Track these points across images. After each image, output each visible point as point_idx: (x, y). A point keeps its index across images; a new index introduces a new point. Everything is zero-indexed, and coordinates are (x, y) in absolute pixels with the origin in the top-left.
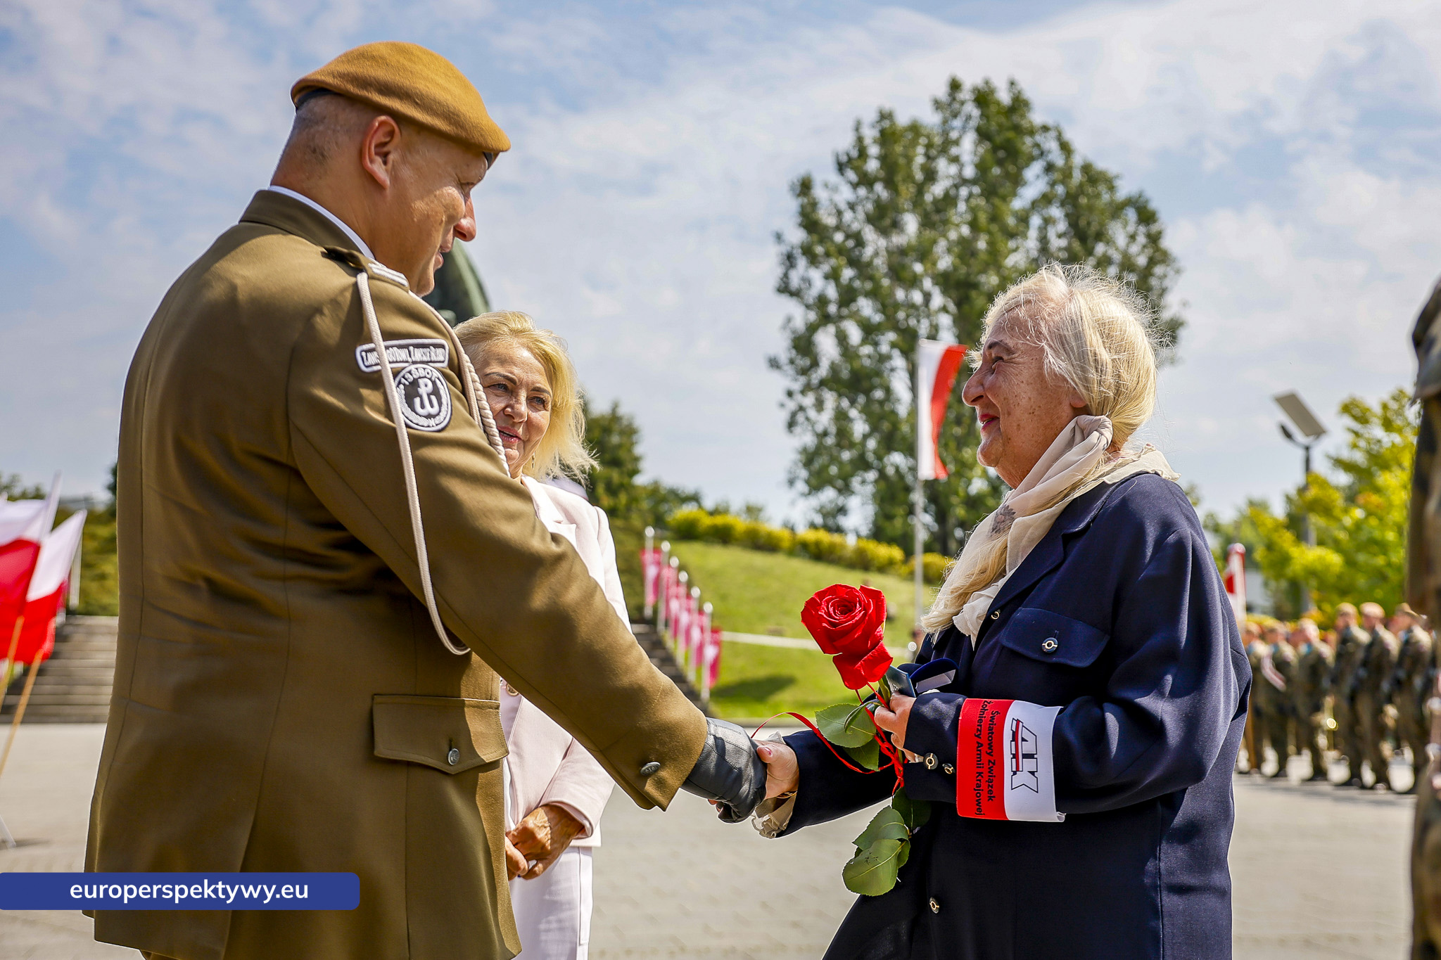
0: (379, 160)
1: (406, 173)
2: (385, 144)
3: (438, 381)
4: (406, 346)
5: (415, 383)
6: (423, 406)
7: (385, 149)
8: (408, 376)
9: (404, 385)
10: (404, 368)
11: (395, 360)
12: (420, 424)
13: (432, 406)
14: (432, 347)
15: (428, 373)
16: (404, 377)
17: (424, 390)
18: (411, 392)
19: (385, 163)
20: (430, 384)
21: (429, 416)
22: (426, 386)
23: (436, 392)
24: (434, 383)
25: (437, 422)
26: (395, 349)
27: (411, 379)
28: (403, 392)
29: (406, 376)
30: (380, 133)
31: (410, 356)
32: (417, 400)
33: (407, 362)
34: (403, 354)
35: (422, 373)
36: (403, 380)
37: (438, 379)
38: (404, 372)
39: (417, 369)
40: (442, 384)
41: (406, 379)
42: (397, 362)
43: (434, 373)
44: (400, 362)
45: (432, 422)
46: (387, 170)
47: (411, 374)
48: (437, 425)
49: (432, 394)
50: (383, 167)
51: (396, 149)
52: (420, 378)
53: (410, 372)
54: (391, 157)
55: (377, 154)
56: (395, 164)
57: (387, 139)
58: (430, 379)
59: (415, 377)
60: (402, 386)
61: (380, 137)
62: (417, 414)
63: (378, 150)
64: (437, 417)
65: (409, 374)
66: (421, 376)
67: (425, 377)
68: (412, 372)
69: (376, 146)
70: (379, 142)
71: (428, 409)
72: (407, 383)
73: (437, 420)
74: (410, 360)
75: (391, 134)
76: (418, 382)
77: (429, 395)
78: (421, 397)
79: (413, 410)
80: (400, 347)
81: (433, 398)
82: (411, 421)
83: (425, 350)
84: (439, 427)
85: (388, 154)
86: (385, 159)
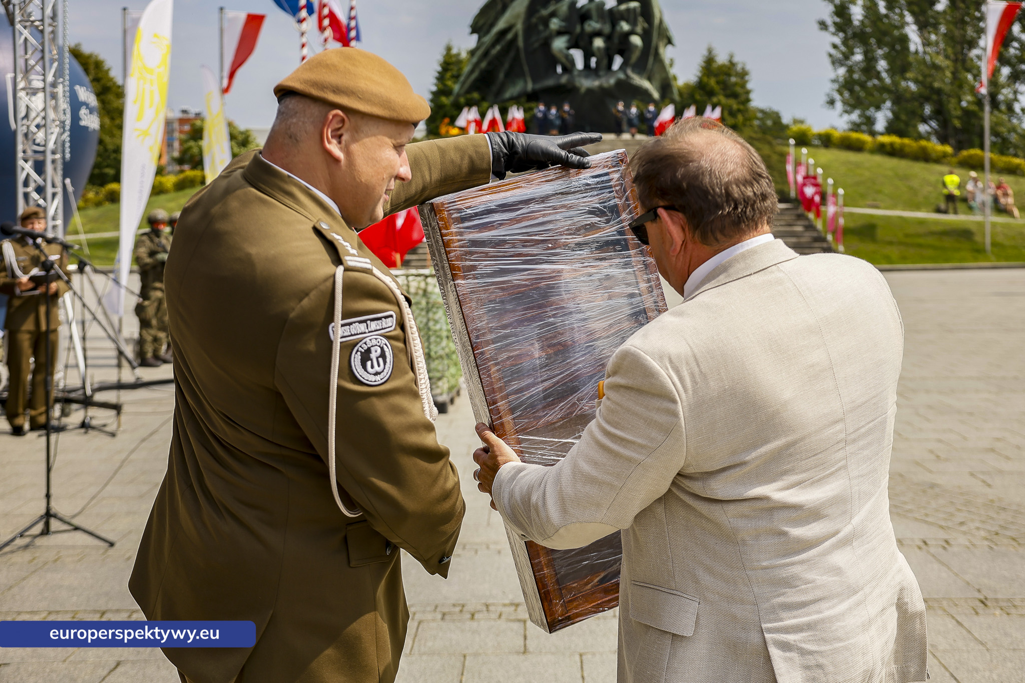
0: (334, 141)
1: (356, 149)
2: (339, 129)
3: (385, 347)
4: (365, 321)
5: (368, 351)
6: (372, 367)
7: (339, 133)
8: (364, 346)
9: (361, 352)
11: (356, 333)
12: (370, 380)
13: (379, 365)
14: (383, 319)
15: (378, 342)
16: (361, 347)
17: (373, 355)
18: (366, 356)
19: (340, 143)
20: (379, 350)
21: (377, 374)
22: (376, 351)
23: (383, 355)
24: (382, 349)
25: (382, 377)
26: (357, 324)
27: (366, 347)
28: (360, 357)
29: (362, 346)
30: (334, 122)
31: (367, 328)
32: (369, 363)
33: (365, 333)
34: (362, 327)
35: (374, 342)
36: (360, 349)
37: (386, 345)
38: (361, 343)
39: (370, 340)
40: (388, 348)
41: (362, 348)
42: (357, 334)
43: (383, 341)
44: (360, 334)
45: (378, 378)
46: (341, 149)
47: (366, 345)
48: (381, 379)
49: (380, 357)
50: (339, 146)
51: (347, 131)
53: (365, 343)
54: (344, 138)
55: (333, 137)
56: (348, 144)
57: (340, 125)
58: (379, 346)
59: (369, 346)
61: (335, 125)
62: (368, 373)
63: (334, 133)
64: (382, 374)
65: (364, 345)
66: (373, 344)
67: (376, 345)
68: (367, 343)
69: (332, 132)
70: (333, 128)
71: (377, 369)
72: (363, 351)
73: (382, 376)
74: (366, 331)
75: (343, 121)
76: (371, 349)
77: (377, 358)
78: (372, 360)
79: (366, 370)
80: (360, 322)
81: (381, 360)
82: (363, 378)
83: (379, 322)
84: (383, 381)
85: (340, 136)
86: (338, 140)
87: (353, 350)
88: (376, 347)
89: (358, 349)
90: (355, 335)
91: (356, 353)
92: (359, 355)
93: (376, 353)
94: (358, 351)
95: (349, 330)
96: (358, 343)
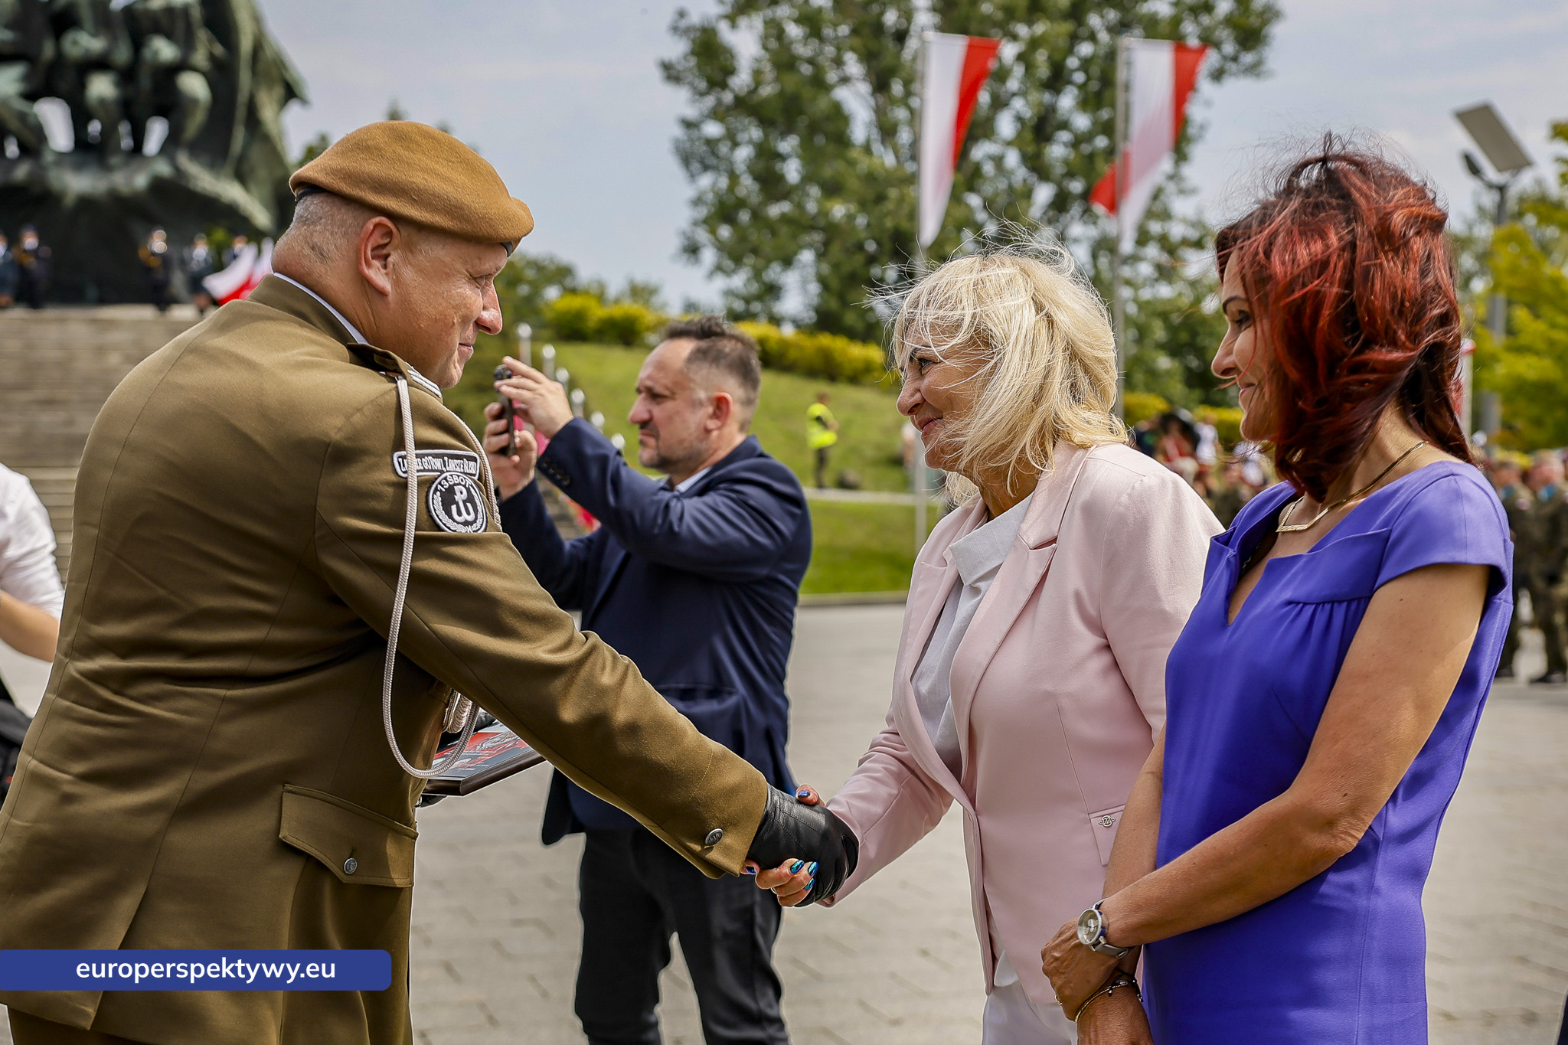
0: (376, 263)
1: (408, 274)
2: (386, 245)
3: (472, 489)
5: (451, 490)
6: (459, 514)
7: (385, 252)
8: (444, 482)
9: (441, 491)
10: (439, 476)
11: (431, 467)
13: (468, 513)
15: (462, 480)
16: (440, 484)
17: (460, 497)
18: (448, 498)
19: (385, 267)
20: (465, 492)
21: (466, 523)
22: (461, 493)
23: (470, 499)
24: (469, 491)
25: (474, 529)
26: (430, 458)
27: (447, 485)
28: (440, 499)
30: (377, 234)
31: (445, 466)
32: (454, 507)
34: (438, 463)
35: (456, 480)
36: (439, 487)
37: (472, 486)
38: (440, 478)
39: (451, 475)
40: (476, 491)
41: (442, 486)
42: (432, 470)
43: (467, 481)
44: (436, 470)
45: (469, 529)
46: (387, 274)
47: (447, 481)
48: (474, 532)
50: (383, 271)
51: (395, 249)
52: (455, 485)
53: (445, 479)
54: (390, 259)
55: (373, 258)
56: (396, 267)
57: (386, 241)
58: (464, 486)
59: (451, 484)
60: (438, 493)
61: (377, 239)
63: (376, 252)
64: (474, 525)
66: (456, 482)
67: (460, 484)
69: (372, 251)
70: (375, 244)
71: (466, 517)
72: (444, 490)
73: (474, 527)
74: (444, 469)
75: (390, 234)
76: (454, 489)
77: (464, 502)
78: (457, 504)
79: (451, 517)
81: (469, 505)
82: (448, 528)
83: (459, 460)
85: (387, 256)
86: (383, 262)
87: (430, 487)
88: (460, 487)
89: (437, 486)
90: (429, 471)
91: (435, 493)
92: (438, 497)
93: (462, 496)
94: (436, 490)
95: (420, 464)
96: (436, 479)
